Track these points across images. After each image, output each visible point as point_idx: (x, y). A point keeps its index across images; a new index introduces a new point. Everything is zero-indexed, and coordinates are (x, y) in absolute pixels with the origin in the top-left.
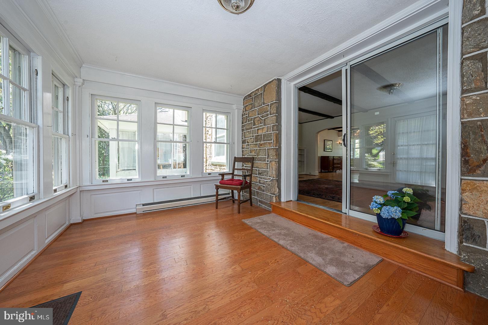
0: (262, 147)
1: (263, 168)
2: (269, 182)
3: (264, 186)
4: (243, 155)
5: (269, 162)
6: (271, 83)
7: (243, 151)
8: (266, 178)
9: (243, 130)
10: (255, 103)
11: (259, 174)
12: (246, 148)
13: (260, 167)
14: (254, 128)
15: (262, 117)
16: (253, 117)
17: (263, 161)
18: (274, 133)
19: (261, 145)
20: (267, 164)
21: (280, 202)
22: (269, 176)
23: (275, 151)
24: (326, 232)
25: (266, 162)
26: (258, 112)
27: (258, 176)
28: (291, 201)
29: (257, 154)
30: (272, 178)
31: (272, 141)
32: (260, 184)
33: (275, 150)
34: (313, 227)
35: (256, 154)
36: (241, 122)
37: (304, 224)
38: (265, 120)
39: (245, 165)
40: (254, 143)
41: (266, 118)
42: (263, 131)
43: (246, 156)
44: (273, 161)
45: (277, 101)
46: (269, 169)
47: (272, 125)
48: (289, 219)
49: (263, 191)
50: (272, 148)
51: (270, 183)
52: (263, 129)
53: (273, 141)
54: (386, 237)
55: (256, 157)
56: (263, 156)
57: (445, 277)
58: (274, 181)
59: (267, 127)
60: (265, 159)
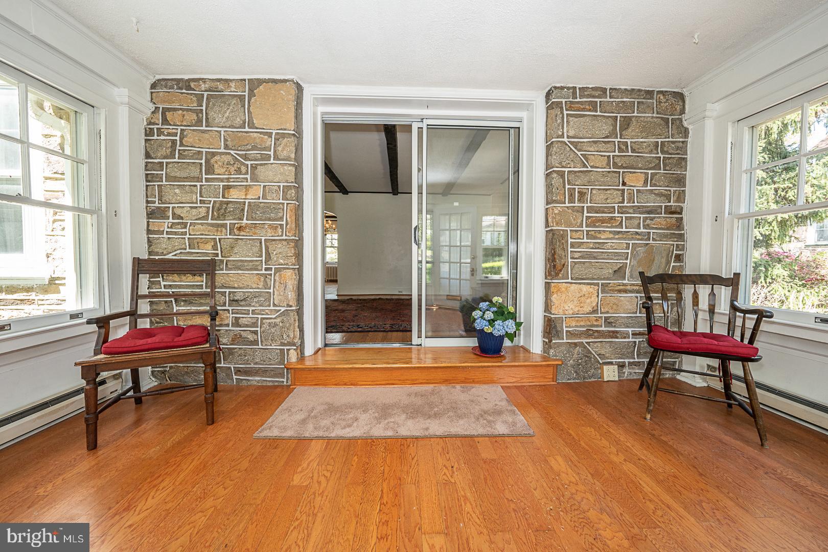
0: (242, 233)
1: (247, 287)
2: (275, 318)
3: (256, 333)
4: (150, 253)
5: (273, 272)
6: (279, 85)
7: (149, 241)
8: (263, 310)
9: (149, 178)
10: (211, 114)
11: (234, 302)
12: (167, 233)
13: (236, 286)
14: (207, 180)
15: (246, 157)
16: (204, 150)
17: (248, 270)
18: (287, 204)
19: (240, 229)
20: (265, 276)
21: (302, 358)
22: (274, 305)
23: (294, 247)
24: (424, 381)
25: (263, 272)
26: (225, 140)
27: (230, 309)
28: (320, 349)
29: (222, 252)
30: (283, 309)
31: (284, 223)
32: (240, 327)
33: (292, 244)
34: (399, 382)
35: (219, 252)
36: (143, 152)
37: (378, 383)
38: (254, 167)
39: (163, 283)
40: (210, 221)
41: (261, 165)
42: (246, 195)
43: (170, 256)
44: (288, 269)
45: (296, 134)
46: (274, 287)
47: (282, 185)
48: (345, 384)
49: (255, 342)
50: (284, 237)
51: (278, 320)
52: (247, 190)
53: (287, 224)
54: (497, 359)
55: (220, 258)
56: (249, 256)
57: (547, 378)
58: (292, 314)
59: (264, 186)
60: (257, 263)
